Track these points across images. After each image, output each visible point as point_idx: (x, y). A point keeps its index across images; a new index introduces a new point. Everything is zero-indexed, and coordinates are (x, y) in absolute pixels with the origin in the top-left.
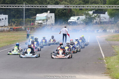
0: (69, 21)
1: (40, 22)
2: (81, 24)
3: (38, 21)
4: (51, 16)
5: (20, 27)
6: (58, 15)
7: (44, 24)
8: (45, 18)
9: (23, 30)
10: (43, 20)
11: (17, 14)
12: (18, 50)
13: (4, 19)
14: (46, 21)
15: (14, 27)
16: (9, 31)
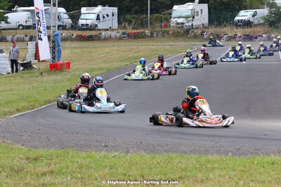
0: (237, 18)
1: (180, 20)
2: (260, 24)
3: (176, 19)
4: (202, 10)
5: (142, 30)
6: (215, 8)
7: (187, 24)
8: (189, 13)
9: (148, 37)
10: (186, 17)
11: (135, 6)
12: (144, 72)
13: (110, 15)
14: (191, 19)
15: (129, 30)
16: (120, 39)
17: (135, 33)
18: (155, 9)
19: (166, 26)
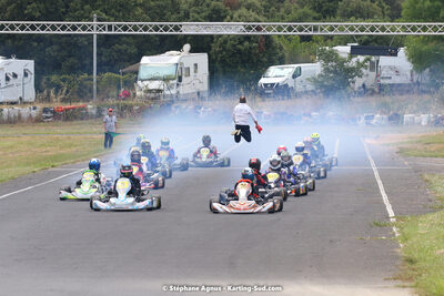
5: (81, 104)
9: (92, 117)
11: (70, 57)
13: (20, 74)
14: (175, 81)
15: (56, 104)
16: (38, 120)
17: (67, 110)
18: (107, 64)
19: (127, 96)
